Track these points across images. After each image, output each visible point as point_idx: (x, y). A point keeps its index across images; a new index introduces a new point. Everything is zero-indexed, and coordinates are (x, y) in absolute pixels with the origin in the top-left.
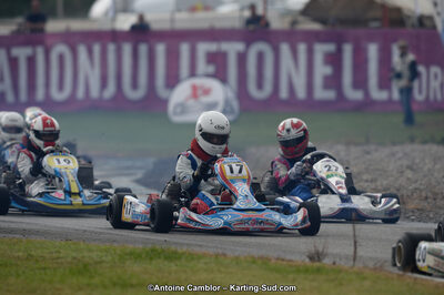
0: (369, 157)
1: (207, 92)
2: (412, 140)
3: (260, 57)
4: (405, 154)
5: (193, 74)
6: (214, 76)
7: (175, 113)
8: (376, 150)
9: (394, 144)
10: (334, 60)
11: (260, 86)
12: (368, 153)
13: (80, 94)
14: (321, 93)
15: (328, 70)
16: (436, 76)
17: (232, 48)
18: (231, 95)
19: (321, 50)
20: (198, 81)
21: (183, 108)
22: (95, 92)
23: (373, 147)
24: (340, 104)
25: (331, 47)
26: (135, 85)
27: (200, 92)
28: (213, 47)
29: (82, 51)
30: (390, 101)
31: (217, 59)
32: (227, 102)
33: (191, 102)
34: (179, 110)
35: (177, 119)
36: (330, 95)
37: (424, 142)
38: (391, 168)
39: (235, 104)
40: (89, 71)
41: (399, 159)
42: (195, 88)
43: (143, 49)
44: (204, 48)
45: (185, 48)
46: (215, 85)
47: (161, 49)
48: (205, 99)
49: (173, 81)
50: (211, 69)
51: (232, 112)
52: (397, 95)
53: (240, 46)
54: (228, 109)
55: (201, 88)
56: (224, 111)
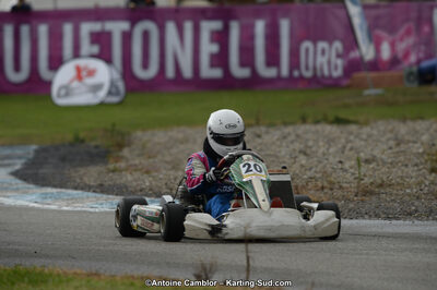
0: (259, 141)
1: (91, 73)
2: (304, 120)
3: (146, 35)
4: (298, 136)
5: (76, 54)
6: (97, 57)
7: (59, 96)
8: (267, 133)
9: (285, 124)
10: (221, 38)
11: (145, 65)
12: (259, 136)
14: (209, 72)
15: (215, 48)
16: (323, 52)
17: (117, 28)
18: (117, 75)
19: (208, 27)
20: (82, 62)
21: (67, 90)
23: (263, 129)
24: (227, 83)
25: (217, 25)
26: (17, 68)
27: (84, 73)
28: (96, 27)
30: (279, 78)
31: (101, 39)
32: (112, 84)
33: (75, 84)
34: (63, 92)
35: (61, 102)
36: (217, 73)
37: (317, 122)
38: (283, 153)
39: (121, 85)
41: (292, 142)
42: (78, 69)
43: (25, 30)
44: (87, 28)
45: (68, 29)
46: (100, 65)
47: (43, 29)
48: (90, 81)
49: (56, 62)
50: (95, 49)
51: (117, 93)
52: (285, 71)
53: (125, 26)
54: (114, 90)
55: (85, 68)
56: (110, 93)
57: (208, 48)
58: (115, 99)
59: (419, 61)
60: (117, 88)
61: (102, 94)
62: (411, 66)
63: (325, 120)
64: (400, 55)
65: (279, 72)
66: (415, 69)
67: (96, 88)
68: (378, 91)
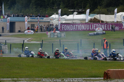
3: (100, 26)
10: (107, 26)
13: (82, 29)
14: (105, 29)
19: (105, 25)
22: (84, 29)
24: (107, 30)
26: (88, 28)
28: (95, 25)
29: (83, 25)
36: (106, 29)
40: (83, 27)
57: (106, 27)
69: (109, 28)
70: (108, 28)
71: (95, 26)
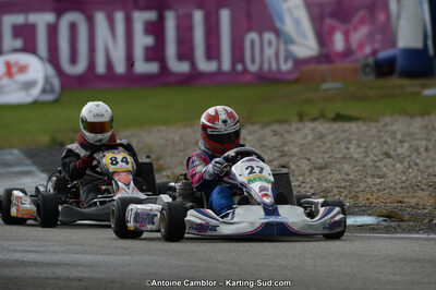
1: (23, 69)
3: (73, 27)
10: (156, 29)
11: (73, 60)
14: (142, 67)
15: (149, 41)
16: (270, 43)
17: (42, 20)
19: (141, 18)
24: (164, 78)
25: (151, 15)
27: (14, 70)
28: (19, 19)
30: (219, 72)
32: (47, 81)
36: (153, 68)
39: (56, 82)
42: (8, 65)
44: (10, 21)
48: (21, 78)
50: (19, 43)
51: (53, 91)
52: (226, 65)
53: (49, 17)
54: (48, 87)
55: (16, 64)
56: (44, 91)
57: (143, 41)
58: (50, 97)
59: (374, 53)
60: (51, 84)
61: (35, 92)
62: (366, 57)
63: (322, 116)
64: (354, 46)
65: (220, 66)
66: (371, 60)
67: (29, 85)
68: (339, 85)
69: (186, 53)
70: (171, 49)
71: (18, 31)
